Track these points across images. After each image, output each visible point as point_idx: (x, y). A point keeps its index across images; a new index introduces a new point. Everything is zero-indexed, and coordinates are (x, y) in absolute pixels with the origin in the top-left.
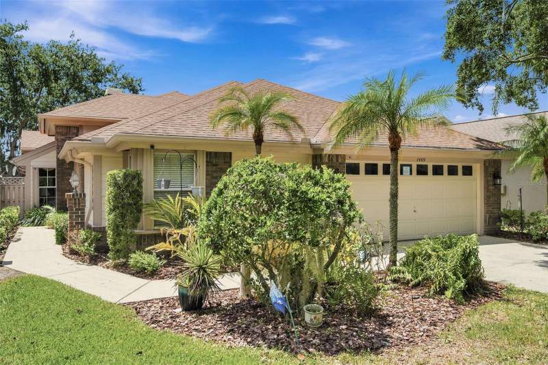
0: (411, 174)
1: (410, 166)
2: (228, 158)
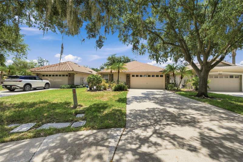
0: (146, 77)
1: (146, 75)
2: (113, 75)
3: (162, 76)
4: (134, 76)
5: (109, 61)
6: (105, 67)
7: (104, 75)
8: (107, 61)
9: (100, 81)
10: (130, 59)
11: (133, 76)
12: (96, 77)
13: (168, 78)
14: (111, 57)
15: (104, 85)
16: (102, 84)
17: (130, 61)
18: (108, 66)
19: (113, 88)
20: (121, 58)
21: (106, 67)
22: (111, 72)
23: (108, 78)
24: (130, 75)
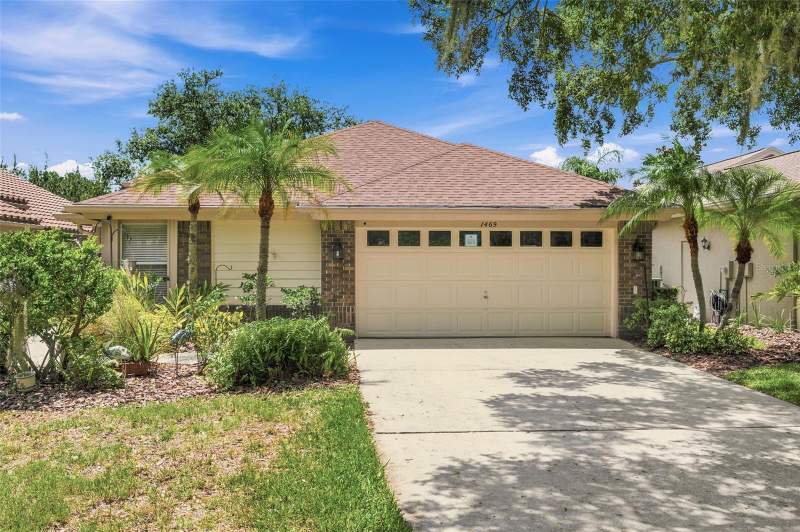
0: (479, 244)
1: (479, 234)
2: (205, 228)
3: (593, 239)
4: (387, 243)
5: (166, 123)
6: (135, 165)
7: (124, 229)
8: (155, 122)
9: (90, 291)
10: (316, 108)
11: (377, 238)
12: (44, 263)
13: (639, 255)
14: (180, 93)
15: (129, 332)
16: (109, 320)
17: (320, 128)
18: (157, 154)
19: (222, 358)
20: (255, 104)
21: (142, 169)
22: (194, 208)
23: (168, 254)
24: (351, 233)
